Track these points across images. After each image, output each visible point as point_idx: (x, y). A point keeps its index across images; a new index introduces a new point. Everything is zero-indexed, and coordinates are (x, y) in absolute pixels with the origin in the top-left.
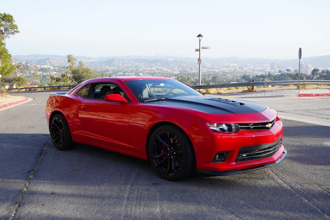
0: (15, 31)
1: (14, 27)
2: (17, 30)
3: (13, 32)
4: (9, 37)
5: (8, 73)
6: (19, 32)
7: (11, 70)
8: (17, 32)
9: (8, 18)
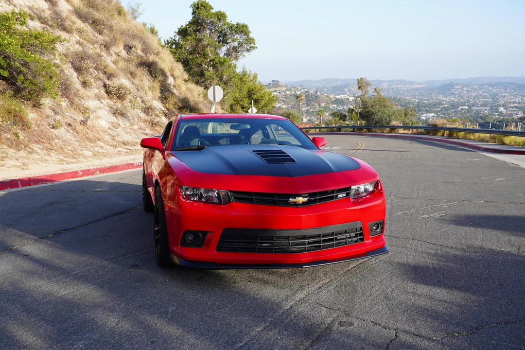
0: (251, 47)
1: (250, 41)
2: (254, 46)
3: (248, 48)
4: (244, 56)
5: (266, 106)
6: (257, 48)
7: (270, 102)
8: (253, 48)
9: (241, 29)
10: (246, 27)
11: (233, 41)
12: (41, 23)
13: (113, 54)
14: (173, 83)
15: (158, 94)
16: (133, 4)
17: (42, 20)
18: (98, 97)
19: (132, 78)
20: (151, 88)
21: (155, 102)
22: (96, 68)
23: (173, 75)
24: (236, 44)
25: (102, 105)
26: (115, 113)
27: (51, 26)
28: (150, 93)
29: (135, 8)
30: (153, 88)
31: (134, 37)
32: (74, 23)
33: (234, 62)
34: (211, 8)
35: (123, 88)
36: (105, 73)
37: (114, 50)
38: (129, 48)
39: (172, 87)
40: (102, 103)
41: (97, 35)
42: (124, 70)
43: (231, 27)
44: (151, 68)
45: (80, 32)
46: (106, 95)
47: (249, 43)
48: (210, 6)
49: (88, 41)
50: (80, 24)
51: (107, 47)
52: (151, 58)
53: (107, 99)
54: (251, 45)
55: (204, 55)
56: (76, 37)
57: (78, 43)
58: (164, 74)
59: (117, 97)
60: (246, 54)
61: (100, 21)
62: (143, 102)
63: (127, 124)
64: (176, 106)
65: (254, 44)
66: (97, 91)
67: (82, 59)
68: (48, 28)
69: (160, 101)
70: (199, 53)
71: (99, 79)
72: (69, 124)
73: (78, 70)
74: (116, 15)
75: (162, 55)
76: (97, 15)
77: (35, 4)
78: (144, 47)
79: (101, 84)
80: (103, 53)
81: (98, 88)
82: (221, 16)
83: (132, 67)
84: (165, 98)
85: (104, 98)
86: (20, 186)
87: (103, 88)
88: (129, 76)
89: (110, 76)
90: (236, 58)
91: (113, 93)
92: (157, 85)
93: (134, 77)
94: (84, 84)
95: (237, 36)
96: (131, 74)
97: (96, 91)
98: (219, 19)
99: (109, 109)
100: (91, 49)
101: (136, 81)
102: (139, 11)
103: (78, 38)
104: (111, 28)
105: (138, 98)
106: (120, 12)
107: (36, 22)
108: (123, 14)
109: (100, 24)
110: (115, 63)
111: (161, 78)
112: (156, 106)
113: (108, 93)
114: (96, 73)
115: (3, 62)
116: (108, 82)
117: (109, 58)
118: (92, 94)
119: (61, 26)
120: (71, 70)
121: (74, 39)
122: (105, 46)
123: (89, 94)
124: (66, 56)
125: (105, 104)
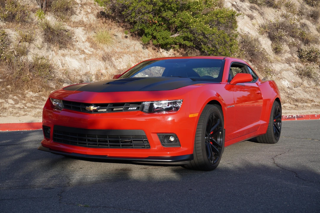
12: (251, 3)
18: (289, 61)
22: (293, 36)
25: (290, 68)
26: (301, 74)
27: (259, 5)
35: (314, 52)
36: (302, 40)
40: (291, 65)
41: (307, 6)
46: (298, 58)
49: (293, 13)
53: (299, 62)
56: (284, 10)
57: (283, 16)
59: (308, 60)
63: (313, 84)
66: (290, 56)
68: (256, 6)
71: (294, 45)
79: (296, 49)
80: (308, 23)
81: (292, 54)
85: (295, 62)
87: (297, 52)
89: (307, 42)
91: (304, 56)
94: (277, 51)
97: (288, 56)
99: (296, 71)
100: (295, 20)
103: (285, 12)
113: (301, 57)
114: (294, 40)
115: (190, 35)
116: (303, 47)
117: (314, 26)
118: (284, 58)
119: (268, 3)
120: (267, 39)
121: (280, 13)
122: (312, 16)
123: (279, 58)
124: (265, 28)
125: (294, 67)
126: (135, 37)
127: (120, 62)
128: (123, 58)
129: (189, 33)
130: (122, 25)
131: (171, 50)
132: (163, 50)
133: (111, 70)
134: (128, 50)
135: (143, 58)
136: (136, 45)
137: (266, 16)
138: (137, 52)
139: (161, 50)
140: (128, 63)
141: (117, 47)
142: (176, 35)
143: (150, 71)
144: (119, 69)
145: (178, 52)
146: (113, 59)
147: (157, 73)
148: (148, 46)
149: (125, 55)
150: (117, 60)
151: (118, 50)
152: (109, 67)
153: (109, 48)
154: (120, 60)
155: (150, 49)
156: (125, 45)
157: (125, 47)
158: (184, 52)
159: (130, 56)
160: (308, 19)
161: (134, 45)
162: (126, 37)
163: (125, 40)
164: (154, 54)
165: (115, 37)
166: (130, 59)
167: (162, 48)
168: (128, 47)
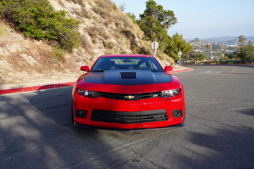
0: (174, 22)
1: (174, 19)
3: (173, 22)
4: (171, 27)
5: (187, 51)
6: (177, 22)
7: (189, 49)
8: (176, 22)
9: (170, 13)
10: (173, 12)
11: (166, 19)
13: (109, 28)
14: (138, 41)
15: (129, 45)
16: (122, 4)
17: (77, 14)
18: (100, 48)
19: (117, 39)
20: (126, 43)
21: (128, 50)
22: (100, 35)
23: (138, 37)
24: (167, 21)
25: (101, 51)
27: (81, 16)
28: (125, 46)
29: (123, 6)
30: (127, 43)
31: (120, 19)
32: (91, 14)
33: (166, 29)
34: (156, 4)
35: (111, 43)
36: (104, 36)
37: (110, 25)
38: (117, 24)
39: (137, 42)
40: (101, 50)
41: (102, 19)
42: (113, 35)
43: (165, 12)
44: (127, 34)
45: (94, 18)
46: (103, 46)
47: (174, 20)
48: (155, 3)
49: (98, 22)
50: (94, 14)
51: (106, 24)
52: (128, 29)
53: (104, 48)
54: (175, 21)
55: (151, 27)
56: (92, 20)
57: (93, 23)
58: (133, 36)
59: (109, 47)
60: (172, 25)
61: (104, 13)
62: (121, 49)
64: (138, 52)
65: (176, 20)
66: (100, 45)
67: (93, 30)
68: (80, 17)
69: (130, 49)
70: (149, 26)
71: (101, 39)
72: (84, 60)
73: (91, 35)
74: (113, 10)
75: (133, 27)
76: (103, 10)
77: (75, 6)
78: (125, 24)
79: (102, 41)
80: (104, 27)
81: (100, 44)
82: (160, 7)
83: (118, 34)
84: (133, 48)
85: (103, 48)
86: (55, 87)
87: (102, 43)
88: (116, 37)
89: (106, 38)
90: (167, 28)
91: (107, 45)
92: (129, 41)
93: (118, 38)
94: (94, 42)
95: (168, 17)
96: (117, 37)
98: (159, 9)
99: (104, 53)
100: (98, 26)
101: (119, 40)
102: (125, 7)
103: (93, 21)
104: (109, 16)
105: (119, 48)
106: (115, 8)
107: (74, 15)
108: (116, 9)
109: (104, 14)
110: (110, 32)
111: (131, 38)
112: (128, 51)
113: (105, 46)
114: (100, 37)
115: (55, 33)
116: (105, 41)
117: (107, 29)
118: (97, 46)
119: (85, 16)
120: (88, 35)
121: (91, 21)
122: (105, 24)
123: (95, 46)
124: (86, 29)
125: (103, 51)
126: (18, 32)
127: (12, 48)
128: (13, 45)
129: (54, 31)
130: (8, 23)
131: (41, 41)
132: (36, 41)
133: (7, 53)
134: (15, 40)
135: (25, 45)
136: (19, 37)
137: (85, 22)
138: (21, 42)
139: (35, 41)
140: (17, 48)
141: (8, 38)
142: (45, 32)
143: (31, 53)
144: (11, 52)
145: (45, 42)
146: (7, 45)
147: (35, 54)
148: (27, 38)
149: (14, 43)
150: (9, 47)
151: (9, 40)
152: (5, 51)
153: (3, 39)
154: (12, 46)
155: (28, 39)
156: (13, 37)
157: (13, 38)
158: (49, 42)
159: (17, 44)
160: (104, 26)
161: (18, 37)
162: (12, 32)
163: (12, 33)
164: (31, 43)
165: (5, 32)
166: (18, 46)
167: (35, 39)
168: (15, 38)
